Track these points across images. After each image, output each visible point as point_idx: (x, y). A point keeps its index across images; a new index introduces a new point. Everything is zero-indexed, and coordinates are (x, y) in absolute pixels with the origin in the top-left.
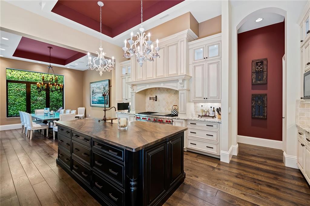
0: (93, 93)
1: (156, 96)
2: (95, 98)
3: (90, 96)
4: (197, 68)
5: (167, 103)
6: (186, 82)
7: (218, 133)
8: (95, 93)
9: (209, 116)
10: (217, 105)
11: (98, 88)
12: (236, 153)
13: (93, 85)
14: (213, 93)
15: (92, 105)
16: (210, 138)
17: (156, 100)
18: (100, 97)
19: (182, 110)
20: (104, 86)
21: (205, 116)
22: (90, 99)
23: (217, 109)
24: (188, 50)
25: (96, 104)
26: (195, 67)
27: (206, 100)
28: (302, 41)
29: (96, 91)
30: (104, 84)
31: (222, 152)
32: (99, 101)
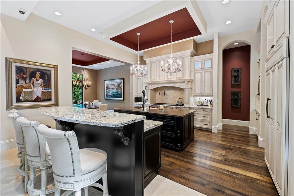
0: (107, 88)
1: (165, 92)
2: (109, 93)
3: (105, 91)
4: (197, 74)
5: (174, 97)
6: (189, 83)
7: (211, 115)
8: (110, 89)
9: (204, 105)
10: (209, 98)
11: (112, 84)
12: (221, 128)
13: (107, 82)
14: (207, 90)
15: (106, 98)
16: (205, 119)
17: (165, 95)
18: (114, 92)
19: (187, 101)
20: (119, 83)
21: (202, 105)
22: (105, 93)
23: (210, 101)
24: (191, 62)
25: (110, 97)
26: (195, 73)
27: (203, 95)
28: (258, 63)
29: (110, 87)
30: (118, 82)
31: (213, 126)
32: (113, 95)
